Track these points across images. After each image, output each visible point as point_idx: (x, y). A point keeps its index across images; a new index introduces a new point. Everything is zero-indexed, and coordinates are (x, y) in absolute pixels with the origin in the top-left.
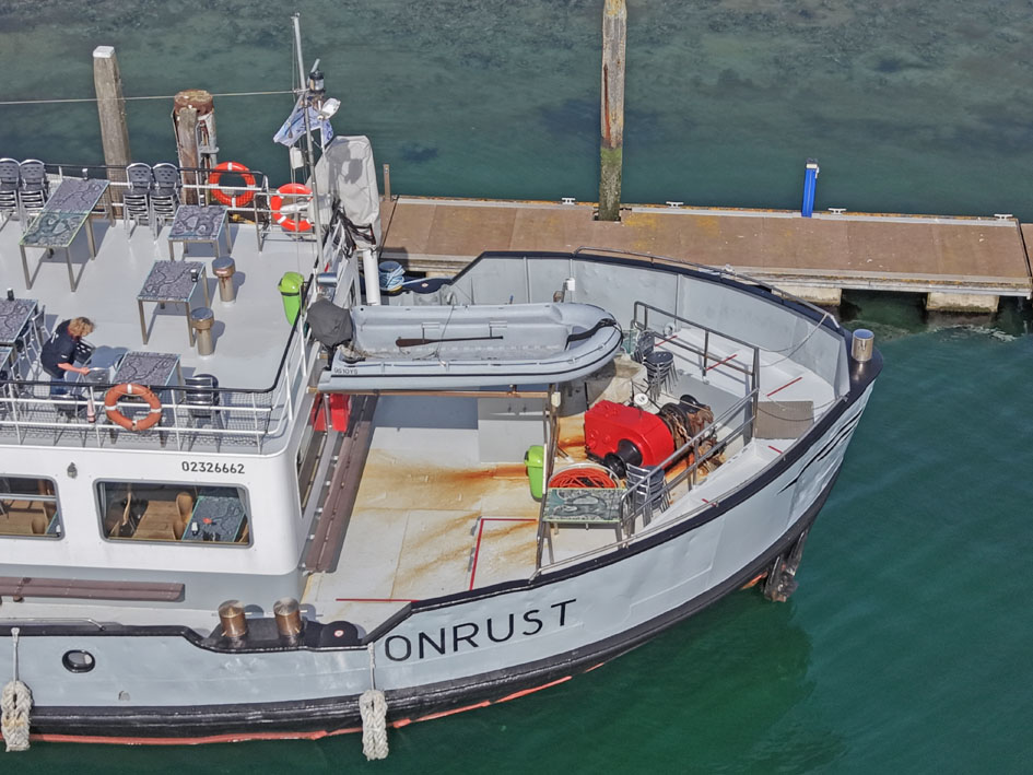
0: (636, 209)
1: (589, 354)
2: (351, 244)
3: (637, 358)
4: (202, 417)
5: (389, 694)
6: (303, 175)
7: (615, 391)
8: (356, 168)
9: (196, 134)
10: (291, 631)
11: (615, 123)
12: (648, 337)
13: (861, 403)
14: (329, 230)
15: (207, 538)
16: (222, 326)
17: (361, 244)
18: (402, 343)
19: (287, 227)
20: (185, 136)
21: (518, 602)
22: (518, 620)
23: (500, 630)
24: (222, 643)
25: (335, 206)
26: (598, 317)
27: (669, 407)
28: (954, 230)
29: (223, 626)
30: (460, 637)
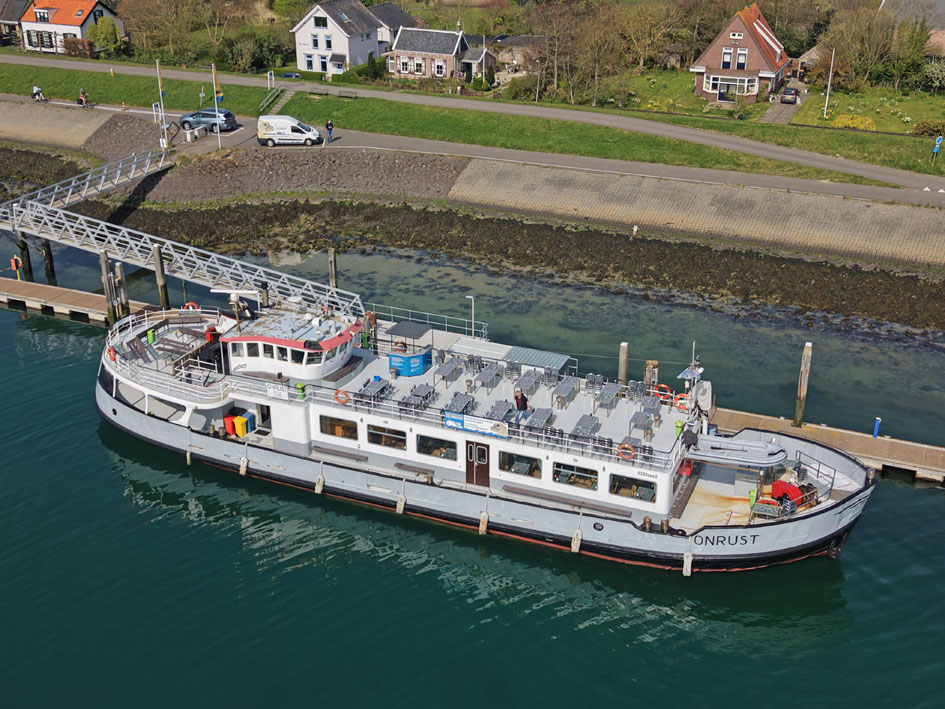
0: (808, 425)
1: (774, 460)
2: (699, 416)
3: (794, 469)
4: (646, 458)
5: (694, 555)
6: (689, 389)
7: (784, 478)
8: (705, 391)
9: (651, 373)
10: (665, 528)
11: (803, 391)
12: (800, 463)
13: (868, 492)
14: (693, 410)
15: (641, 498)
16: (654, 435)
17: (703, 417)
18: (712, 448)
19: (678, 407)
20: (648, 375)
21: (740, 532)
22: (739, 538)
23: (733, 541)
24: (643, 528)
25: (696, 403)
26: (780, 449)
27: (803, 486)
28: (932, 450)
29: (644, 524)
30: (721, 541)
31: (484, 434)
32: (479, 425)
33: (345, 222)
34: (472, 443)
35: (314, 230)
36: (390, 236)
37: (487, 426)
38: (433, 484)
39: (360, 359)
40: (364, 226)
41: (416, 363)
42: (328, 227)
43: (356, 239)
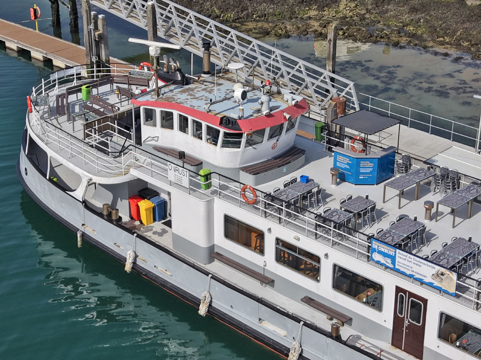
31: (422, 283)
32: (416, 268)
33: (387, 11)
34: (404, 291)
35: (351, 17)
36: (433, 30)
37: (427, 271)
38: (338, 338)
39: (302, 152)
40: (406, 18)
41: (368, 168)
42: (367, 16)
43: (393, 31)
